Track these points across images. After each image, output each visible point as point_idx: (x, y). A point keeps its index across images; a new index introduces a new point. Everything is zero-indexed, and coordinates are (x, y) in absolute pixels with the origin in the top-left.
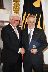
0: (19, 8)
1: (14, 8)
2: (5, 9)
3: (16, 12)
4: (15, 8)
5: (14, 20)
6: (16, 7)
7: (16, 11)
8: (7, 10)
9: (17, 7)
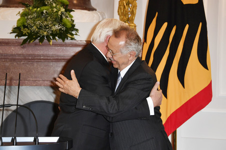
0: (135, 7)
1: (119, 8)
2: (95, 10)
3: (125, 18)
4: (122, 7)
6: (128, 4)
7: (125, 16)
8: (101, 13)
9: (130, 5)
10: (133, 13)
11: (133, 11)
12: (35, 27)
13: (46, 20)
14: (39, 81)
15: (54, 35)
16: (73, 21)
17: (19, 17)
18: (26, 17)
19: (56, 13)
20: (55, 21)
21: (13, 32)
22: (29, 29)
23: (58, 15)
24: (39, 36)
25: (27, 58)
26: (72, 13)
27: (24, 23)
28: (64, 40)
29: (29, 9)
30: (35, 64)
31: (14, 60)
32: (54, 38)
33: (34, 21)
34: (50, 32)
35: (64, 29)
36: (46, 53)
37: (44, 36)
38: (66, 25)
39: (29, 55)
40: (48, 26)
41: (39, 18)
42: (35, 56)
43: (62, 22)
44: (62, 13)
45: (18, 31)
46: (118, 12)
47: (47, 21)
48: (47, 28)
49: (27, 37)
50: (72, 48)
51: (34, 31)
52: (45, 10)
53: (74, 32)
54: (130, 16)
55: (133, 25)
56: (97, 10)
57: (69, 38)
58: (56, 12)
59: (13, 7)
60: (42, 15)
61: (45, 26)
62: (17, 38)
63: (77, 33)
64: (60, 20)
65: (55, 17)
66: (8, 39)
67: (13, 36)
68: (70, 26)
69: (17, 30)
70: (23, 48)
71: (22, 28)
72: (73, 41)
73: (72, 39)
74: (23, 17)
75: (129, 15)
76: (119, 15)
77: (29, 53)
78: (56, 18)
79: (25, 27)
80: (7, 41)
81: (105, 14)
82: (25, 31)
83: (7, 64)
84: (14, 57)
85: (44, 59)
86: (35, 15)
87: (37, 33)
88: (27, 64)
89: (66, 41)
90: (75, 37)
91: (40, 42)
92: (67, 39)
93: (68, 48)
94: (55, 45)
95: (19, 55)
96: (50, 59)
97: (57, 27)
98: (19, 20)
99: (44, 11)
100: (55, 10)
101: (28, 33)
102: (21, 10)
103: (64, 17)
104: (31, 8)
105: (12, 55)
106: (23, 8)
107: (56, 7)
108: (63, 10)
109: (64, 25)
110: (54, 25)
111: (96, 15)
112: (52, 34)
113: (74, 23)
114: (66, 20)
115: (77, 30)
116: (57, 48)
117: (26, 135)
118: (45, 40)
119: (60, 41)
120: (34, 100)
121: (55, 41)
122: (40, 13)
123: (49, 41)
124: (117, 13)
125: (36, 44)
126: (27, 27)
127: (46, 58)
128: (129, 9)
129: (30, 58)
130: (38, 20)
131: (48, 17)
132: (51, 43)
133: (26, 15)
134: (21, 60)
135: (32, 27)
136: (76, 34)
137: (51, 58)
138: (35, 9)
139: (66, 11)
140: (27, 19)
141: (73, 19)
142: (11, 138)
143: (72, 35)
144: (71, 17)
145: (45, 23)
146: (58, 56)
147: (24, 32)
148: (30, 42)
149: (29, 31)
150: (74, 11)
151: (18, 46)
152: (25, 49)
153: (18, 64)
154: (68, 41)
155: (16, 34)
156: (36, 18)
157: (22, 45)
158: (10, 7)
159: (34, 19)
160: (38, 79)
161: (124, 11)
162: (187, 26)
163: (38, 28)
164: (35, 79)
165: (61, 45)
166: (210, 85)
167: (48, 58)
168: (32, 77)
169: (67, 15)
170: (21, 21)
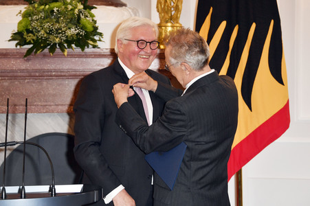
2: (125, 5)
4: (163, 1)
5: (138, 42)
7: (167, 13)
8: (133, 10)
10: (177, 9)
11: (177, 6)
12: (42, 32)
13: (57, 22)
14: (50, 105)
15: (69, 42)
16: (95, 22)
17: (20, 18)
18: (30, 18)
19: (71, 12)
20: (70, 22)
21: (13, 39)
22: (34, 35)
23: (74, 14)
24: (49, 45)
25: (33, 74)
26: (93, 11)
27: (27, 26)
28: (83, 49)
29: (34, 7)
30: (45, 83)
31: (15, 78)
32: (70, 47)
33: (42, 23)
34: (64, 38)
35: (83, 33)
36: (58, 67)
37: (55, 44)
38: (86, 28)
39: (36, 71)
40: (61, 29)
41: (48, 20)
42: (44, 71)
43: (79, 23)
44: (80, 12)
45: (20, 38)
46: (157, 7)
47: (59, 23)
48: (60, 33)
49: (32, 45)
50: (94, 60)
51: (42, 37)
52: (55, 7)
53: (96, 38)
54: (173, 13)
55: (178, 25)
56: (128, 5)
57: (90, 46)
58: (72, 9)
59: (11, 4)
60: (52, 15)
61: (57, 30)
62: (18, 47)
63: (102, 39)
64: (77, 21)
65: (70, 17)
66: (6, 49)
67: (12, 45)
68: (92, 29)
69: (17, 36)
70: (28, 60)
71: (25, 33)
72: (96, 50)
73: (94, 47)
74: (25, 19)
75: (171, 11)
76: (158, 11)
77: (36, 68)
78: (72, 18)
79: (28, 31)
80: (4, 52)
81: (139, 10)
82: (30, 37)
83: (6, 84)
84: (15, 74)
85: (57, 76)
86: (42, 15)
87: (46, 39)
88: (34, 83)
89: (87, 50)
90: (98, 43)
91: (50, 52)
92: (88, 47)
93: (89, 60)
94: (71, 56)
95: (22, 71)
96: (65, 76)
97: (73, 31)
98: (20, 23)
99: (55, 9)
100: (70, 7)
101: (33, 40)
102: (23, 8)
103: (82, 17)
104: (36, 5)
105: (12, 71)
106: (26, 6)
107: (70, 4)
108: (81, 7)
109: (83, 28)
110: (70, 28)
111: (126, 13)
112: (67, 41)
113: (97, 25)
114: (86, 21)
115: (101, 34)
116: (73, 60)
117: (39, 183)
118: (58, 50)
119: (78, 50)
120: (44, 133)
121: (71, 49)
122: (49, 12)
123: (63, 51)
124: (156, 10)
125: (45, 56)
126: (32, 32)
127: (59, 73)
128: (172, 4)
129: (37, 74)
130: (47, 22)
131: (60, 17)
132: (66, 53)
133: (30, 15)
134: (24, 78)
135: (39, 31)
136: (100, 40)
137: (67, 74)
138: (43, 7)
139: (85, 8)
140: (32, 20)
141: (95, 19)
142: (18, 187)
143: (95, 41)
144: (92, 16)
145: (57, 26)
146: (75, 71)
147: (29, 39)
148: (36, 52)
149: (35, 38)
150: (96, 8)
151: (20, 58)
152: (30, 63)
153: (20, 83)
154: (89, 50)
155: (16, 42)
156: (44, 19)
157: (25, 56)
158: (7, 5)
159: (41, 21)
160: (49, 103)
161: (164, 6)
162: (254, 25)
163: (47, 33)
164: (45, 104)
165: (79, 56)
166: (287, 106)
167: (62, 74)
168: (40, 101)
169: (87, 14)
170: (24, 23)
